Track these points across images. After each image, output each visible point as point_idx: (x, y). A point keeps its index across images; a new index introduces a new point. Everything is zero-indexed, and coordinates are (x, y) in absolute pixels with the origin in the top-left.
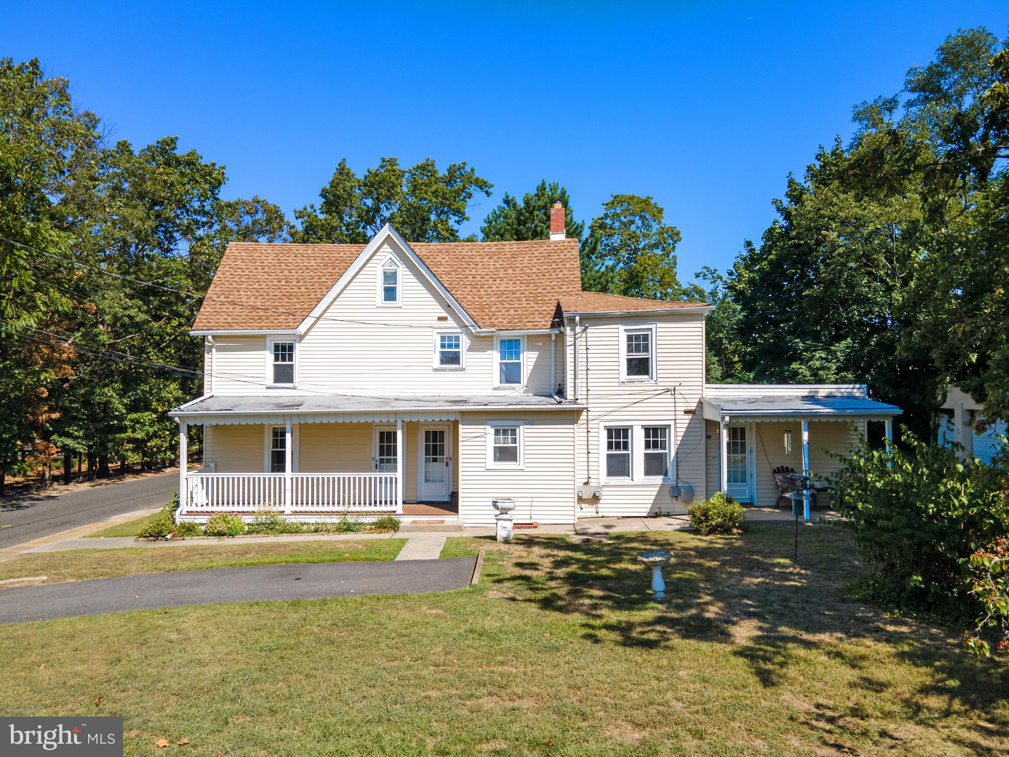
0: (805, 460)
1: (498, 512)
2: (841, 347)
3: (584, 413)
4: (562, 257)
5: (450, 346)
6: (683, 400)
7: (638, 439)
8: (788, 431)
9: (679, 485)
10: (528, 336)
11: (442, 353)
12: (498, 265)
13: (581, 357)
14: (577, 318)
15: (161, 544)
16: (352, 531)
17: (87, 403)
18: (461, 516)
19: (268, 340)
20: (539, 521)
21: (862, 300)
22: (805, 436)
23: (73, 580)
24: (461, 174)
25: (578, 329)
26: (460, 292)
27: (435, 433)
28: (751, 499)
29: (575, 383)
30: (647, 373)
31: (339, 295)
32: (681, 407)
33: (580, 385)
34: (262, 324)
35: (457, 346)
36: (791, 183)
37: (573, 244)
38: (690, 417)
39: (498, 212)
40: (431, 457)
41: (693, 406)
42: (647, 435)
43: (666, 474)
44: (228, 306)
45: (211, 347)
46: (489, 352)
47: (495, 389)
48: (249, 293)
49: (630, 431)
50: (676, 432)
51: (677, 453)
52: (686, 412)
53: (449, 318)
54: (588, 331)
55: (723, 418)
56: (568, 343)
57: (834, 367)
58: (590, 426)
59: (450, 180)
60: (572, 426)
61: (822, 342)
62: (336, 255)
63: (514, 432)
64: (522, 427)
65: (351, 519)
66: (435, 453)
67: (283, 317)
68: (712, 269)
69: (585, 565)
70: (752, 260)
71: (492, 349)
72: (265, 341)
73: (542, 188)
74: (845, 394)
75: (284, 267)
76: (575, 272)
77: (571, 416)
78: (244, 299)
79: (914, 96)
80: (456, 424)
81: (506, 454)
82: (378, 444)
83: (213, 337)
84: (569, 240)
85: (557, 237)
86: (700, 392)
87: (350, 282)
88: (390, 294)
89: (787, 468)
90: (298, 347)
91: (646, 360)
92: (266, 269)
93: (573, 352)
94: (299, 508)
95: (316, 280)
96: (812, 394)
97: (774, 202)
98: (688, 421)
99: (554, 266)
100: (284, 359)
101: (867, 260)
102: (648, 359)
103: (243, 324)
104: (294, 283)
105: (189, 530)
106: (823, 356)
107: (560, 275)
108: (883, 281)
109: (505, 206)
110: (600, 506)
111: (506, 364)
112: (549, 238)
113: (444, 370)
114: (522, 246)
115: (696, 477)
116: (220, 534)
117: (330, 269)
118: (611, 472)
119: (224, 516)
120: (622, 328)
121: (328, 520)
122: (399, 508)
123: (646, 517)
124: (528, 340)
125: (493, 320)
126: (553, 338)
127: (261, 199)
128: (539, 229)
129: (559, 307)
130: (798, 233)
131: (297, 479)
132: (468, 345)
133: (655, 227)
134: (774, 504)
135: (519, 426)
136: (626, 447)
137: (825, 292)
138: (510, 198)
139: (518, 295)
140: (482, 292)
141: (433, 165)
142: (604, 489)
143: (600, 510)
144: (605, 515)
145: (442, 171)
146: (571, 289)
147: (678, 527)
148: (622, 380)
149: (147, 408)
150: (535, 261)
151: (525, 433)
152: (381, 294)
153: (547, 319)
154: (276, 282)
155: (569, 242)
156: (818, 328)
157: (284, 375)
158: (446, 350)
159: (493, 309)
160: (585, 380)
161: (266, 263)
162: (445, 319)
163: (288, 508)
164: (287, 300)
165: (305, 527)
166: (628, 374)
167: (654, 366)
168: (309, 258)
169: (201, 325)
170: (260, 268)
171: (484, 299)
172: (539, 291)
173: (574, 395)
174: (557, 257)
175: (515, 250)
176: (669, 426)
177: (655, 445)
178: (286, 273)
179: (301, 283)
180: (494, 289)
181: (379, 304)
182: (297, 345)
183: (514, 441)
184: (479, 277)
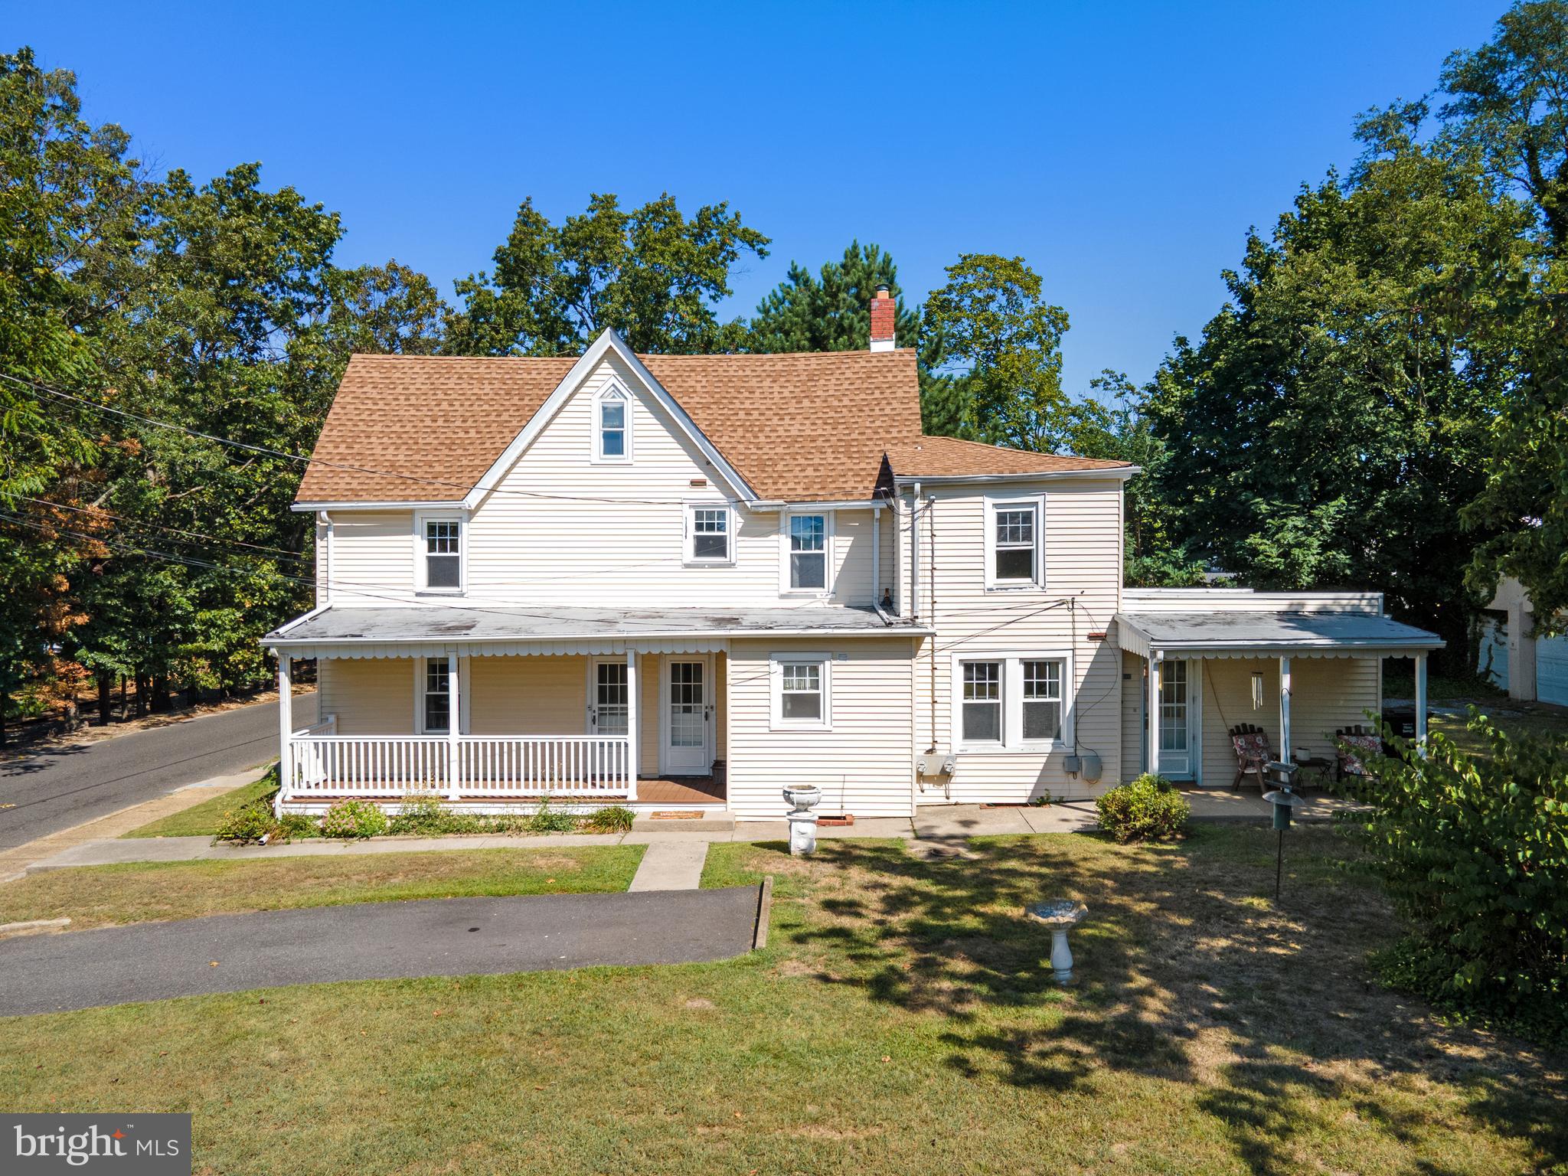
0: (1285, 721)
1: (792, 808)
2: (1331, 510)
3: (928, 639)
4: (890, 379)
5: (711, 527)
6: (1087, 618)
7: (1014, 679)
8: (1258, 674)
9: (1080, 753)
10: (836, 511)
11: (698, 539)
12: (786, 394)
13: (923, 550)
14: (917, 486)
15: (252, 853)
16: (557, 829)
17: (130, 596)
18: (730, 805)
19: (418, 517)
20: (855, 814)
21: (1366, 437)
22: (1286, 682)
23: (112, 925)
24: (718, 221)
25: (919, 504)
26: (725, 438)
27: (687, 667)
28: (1194, 774)
29: (912, 591)
30: (1030, 576)
31: (530, 445)
32: (1084, 629)
33: (921, 593)
34: (408, 492)
35: (721, 528)
36: (1253, 243)
37: (907, 357)
38: (1098, 645)
39: (780, 294)
40: (682, 705)
41: (1103, 628)
42: (1028, 674)
43: (1058, 737)
44: (351, 462)
45: (327, 529)
46: (774, 537)
47: (782, 597)
48: (385, 440)
49: (1000, 668)
50: (1074, 669)
51: (1076, 703)
52: (1092, 637)
53: (709, 482)
54: (935, 506)
55: (1154, 653)
56: (902, 527)
57: (1316, 543)
58: (936, 660)
59: (700, 232)
60: (908, 662)
61: (1300, 503)
62: (525, 376)
63: (815, 671)
64: (827, 663)
65: (554, 809)
66: (687, 699)
67: (441, 480)
68: (1118, 374)
69: (936, 906)
70: (1187, 367)
71: (778, 532)
72: (412, 520)
73: (853, 254)
74: (1348, 609)
75: (441, 396)
76: (912, 405)
77: (905, 646)
78: (378, 451)
79: (1454, 99)
80: (721, 658)
82: (596, 684)
83: (330, 513)
84: (901, 350)
85: (883, 346)
86: (1114, 605)
87: (548, 424)
88: (613, 442)
89: (1252, 726)
90: (466, 530)
91: (1028, 554)
92: (413, 401)
93: (909, 540)
94: (472, 792)
95: (492, 418)
96: (1294, 609)
97: (1226, 274)
98: (1094, 652)
99: (877, 394)
100: (443, 549)
101: (1376, 371)
102: (1030, 552)
103: (374, 493)
104: (458, 424)
105: (297, 827)
106: (1300, 524)
107: (888, 411)
108: (1399, 406)
109: (792, 283)
110: (951, 786)
111: (800, 556)
112: (867, 345)
113: (702, 566)
114: (824, 360)
115: (1107, 742)
116: (347, 835)
117: (516, 400)
118: (970, 733)
119: (354, 806)
120: (989, 501)
121: (517, 810)
122: (631, 791)
123: (1025, 805)
124: (836, 518)
125: (780, 486)
126: (877, 515)
127: (400, 265)
128: (846, 323)
129: (885, 463)
130: (1263, 328)
131: (468, 744)
132: (740, 526)
133: (1028, 306)
134: (1230, 783)
135: (823, 662)
136: (994, 692)
137: (1306, 422)
138: (799, 270)
139: (819, 443)
140: (762, 439)
141: (672, 206)
142: (959, 760)
143: (952, 793)
144: (961, 800)
145: (688, 217)
146: (905, 434)
147: (1078, 825)
148: (989, 585)
149: (228, 601)
150: (845, 386)
151: (832, 671)
152: (598, 442)
153: (866, 484)
154: (428, 423)
155: (901, 355)
156: (1293, 479)
157: (443, 573)
158: (705, 533)
159: (780, 468)
160: (929, 586)
161: (412, 389)
162: (702, 483)
163: (455, 791)
164: (447, 452)
165: (482, 822)
166: (999, 576)
167: (1040, 563)
168: (481, 380)
169: (309, 493)
170: (402, 397)
171: (765, 450)
172: (854, 436)
173: (912, 611)
174: (881, 379)
175: (814, 367)
176: (1064, 659)
177: (1041, 689)
178: (445, 405)
179: (469, 424)
180: (781, 433)
181: (596, 460)
182: (465, 525)
183: (815, 685)
184: (756, 413)
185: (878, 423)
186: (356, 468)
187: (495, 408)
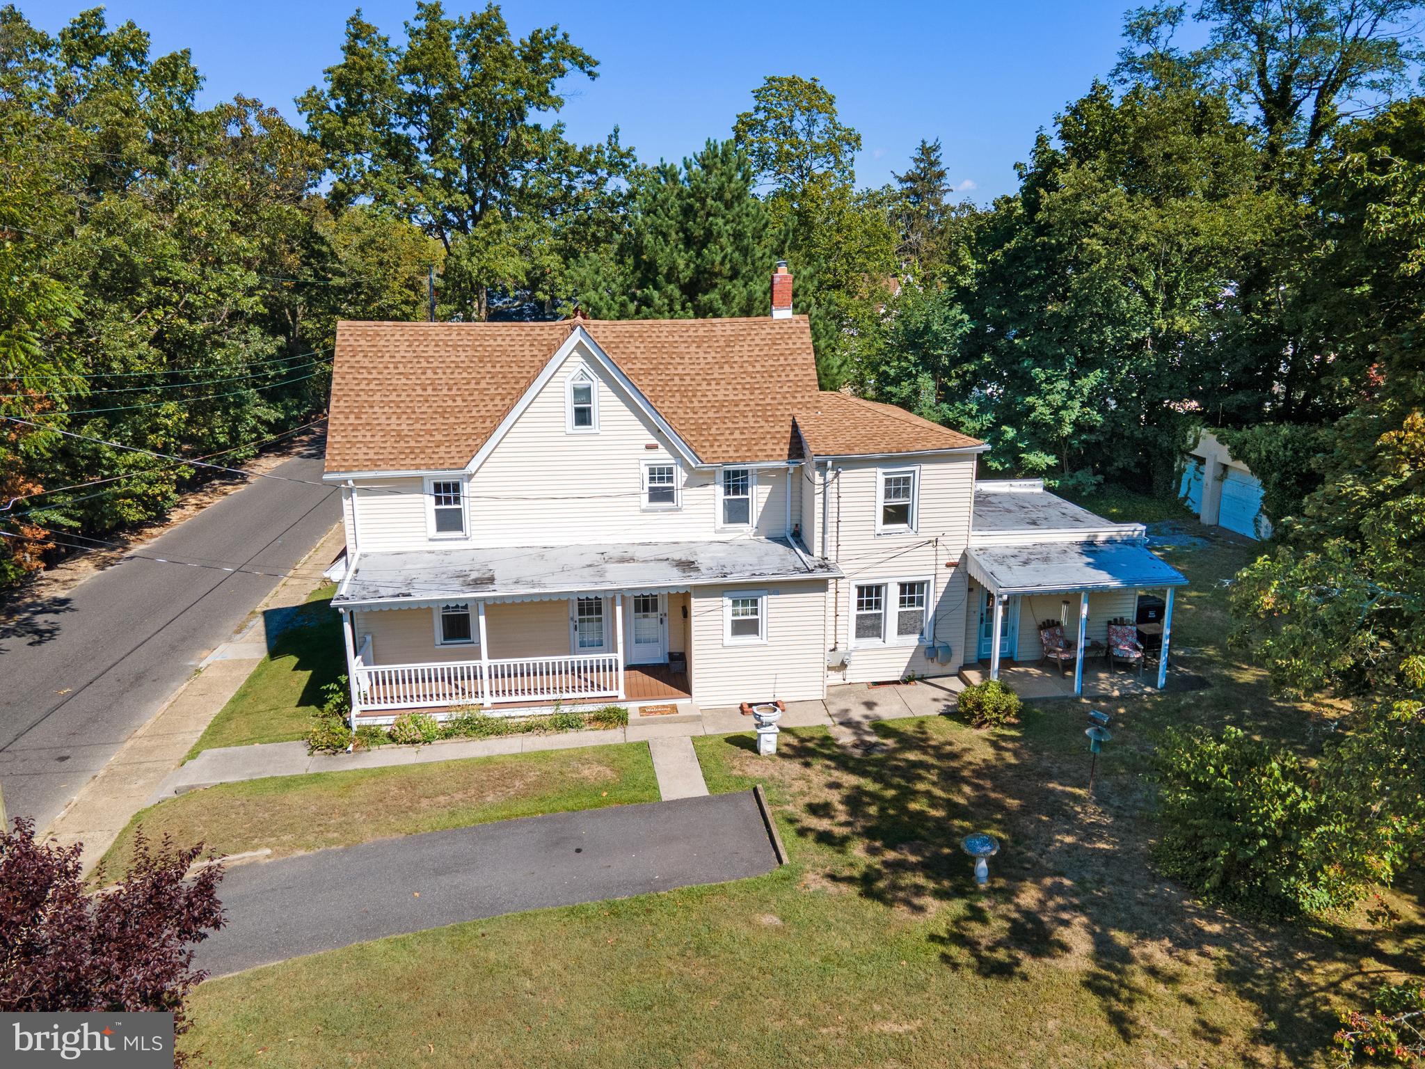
0: (1082, 635)
4: (791, 346)
5: (661, 479)
6: (945, 553)
7: (893, 596)
9: (937, 645)
10: (758, 470)
11: (652, 489)
12: (710, 360)
13: (832, 508)
14: (830, 463)
15: (344, 761)
16: (572, 727)
18: (696, 701)
19: (426, 482)
20: (784, 700)
22: (1084, 611)
23: (303, 852)
24: (550, 44)
25: (830, 475)
26: (667, 404)
28: (1011, 653)
29: (823, 538)
30: (906, 521)
31: (517, 420)
32: (945, 559)
33: (829, 538)
34: (418, 461)
35: (670, 479)
36: (1041, 141)
37: (802, 324)
38: (952, 571)
40: (642, 614)
41: (956, 559)
42: (903, 592)
43: (921, 634)
44: (363, 432)
45: (351, 491)
46: (711, 487)
47: (719, 532)
48: (386, 409)
49: (883, 589)
50: (935, 588)
51: (936, 612)
52: (948, 565)
53: (660, 446)
54: (841, 476)
55: (1000, 594)
56: (816, 491)
58: (839, 586)
59: (532, 53)
60: (818, 595)
62: (492, 342)
63: (755, 602)
64: (765, 597)
65: (566, 710)
66: (646, 609)
67: (443, 449)
71: (714, 483)
72: (422, 483)
74: (1126, 539)
75: (424, 364)
77: (817, 585)
78: (383, 420)
80: (690, 595)
82: (576, 602)
83: (354, 481)
84: (797, 317)
85: (782, 314)
86: (965, 541)
87: (531, 403)
88: (583, 416)
90: (466, 489)
91: (906, 507)
92: (401, 370)
93: (822, 501)
94: (501, 700)
95: (472, 386)
98: (950, 576)
99: (782, 360)
100: (448, 503)
103: (391, 462)
104: (445, 392)
105: (370, 736)
107: (792, 377)
110: (848, 672)
111: (731, 501)
112: (772, 315)
113: (656, 510)
114: (737, 327)
115: (955, 635)
116: (414, 742)
118: (860, 634)
119: (414, 718)
120: (880, 471)
121: (538, 712)
122: (621, 693)
124: (759, 474)
125: (716, 448)
126: (791, 471)
127: (249, 97)
129: (795, 426)
131: (496, 666)
132: (684, 479)
134: (1036, 659)
135: (761, 597)
136: (878, 606)
139: (741, 407)
140: (696, 404)
142: (853, 654)
143: (847, 677)
144: (853, 681)
145: (519, 36)
146: (807, 399)
147: (945, 706)
148: (878, 531)
150: (756, 352)
151: (769, 605)
152: (570, 416)
153: (782, 446)
154: (419, 392)
155: (797, 322)
157: (450, 521)
158: (657, 485)
159: (713, 431)
160: (835, 534)
161: (398, 357)
162: (655, 447)
163: (488, 700)
164: (441, 420)
166: (885, 524)
167: (914, 514)
168: (455, 347)
169: (334, 464)
170: (391, 366)
171: (700, 415)
172: (768, 401)
173: (823, 552)
174: (784, 346)
175: (729, 333)
176: (928, 582)
177: (911, 602)
178: (429, 373)
179: (454, 392)
180: (711, 398)
181: (570, 430)
182: (465, 485)
183: (755, 613)
184: (687, 378)
185: (785, 389)
186: (369, 439)
187: (474, 375)
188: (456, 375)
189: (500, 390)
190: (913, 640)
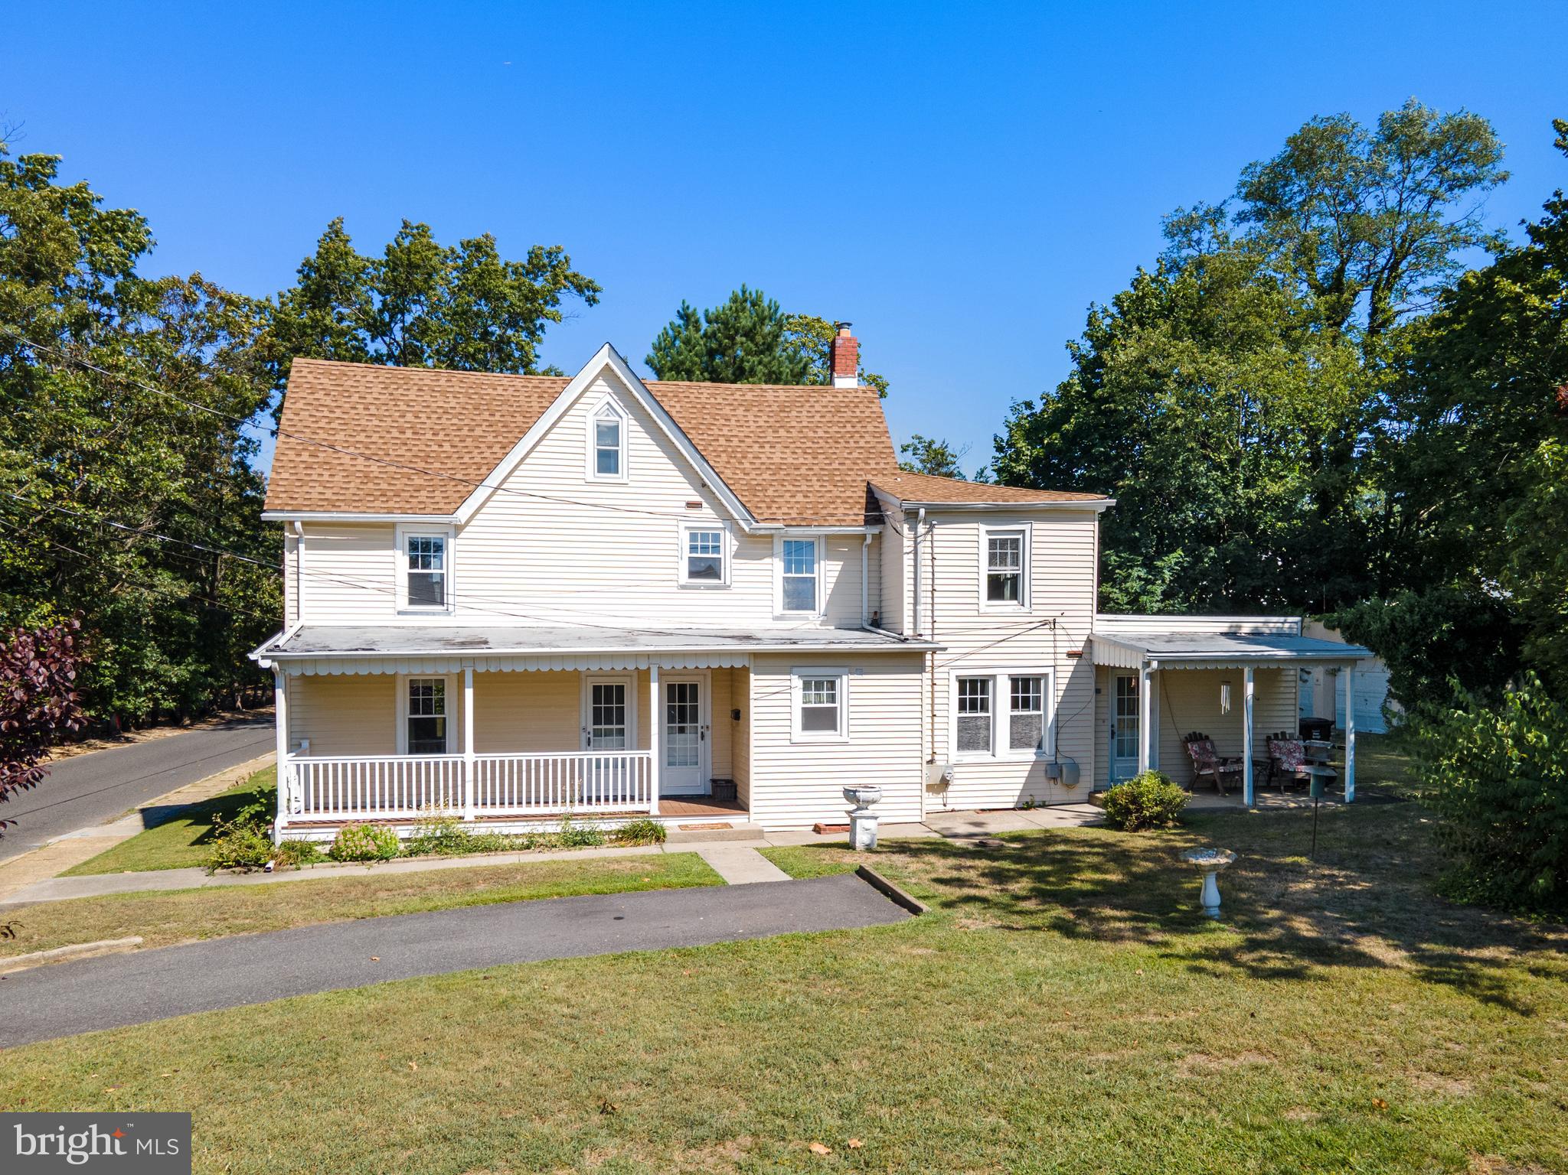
1: (854, 807)
2: (1171, 561)
3: (929, 657)
4: (858, 414)
5: (705, 549)
6: (1066, 638)
7: (1002, 694)
8: (1227, 683)
9: (1060, 761)
10: (827, 536)
11: (692, 560)
12: (761, 423)
13: (925, 572)
14: (922, 512)
15: (261, 878)
18: (753, 817)
19: (399, 531)
22: (1250, 689)
24: (551, 263)
25: (922, 529)
27: (683, 687)
29: (915, 611)
30: (1016, 597)
31: (522, 460)
32: (1064, 647)
33: (923, 613)
34: (391, 504)
35: (716, 549)
36: (1092, 319)
37: (870, 394)
38: (1075, 662)
39: (670, 332)
40: (677, 725)
41: (1079, 647)
42: (1014, 690)
43: (1039, 747)
44: (320, 471)
45: (298, 541)
46: (767, 560)
47: (777, 618)
48: (351, 450)
49: (991, 683)
50: (1055, 684)
51: (1057, 715)
52: (1070, 655)
53: (705, 505)
54: (935, 531)
55: (1147, 664)
56: (906, 550)
57: (1159, 591)
58: (936, 676)
60: (918, 676)
61: (1142, 555)
62: (490, 391)
63: (832, 685)
64: (845, 678)
65: (579, 826)
66: (682, 719)
67: (424, 493)
71: (772, 555)
72: (394, 533)
74: (1274, 631)
75: (403, 407)
76: (884, 439)
77: (911, 660)
78: (346, 460)
80: (745, 671)
81: (820, 719)
82: (591, 706)
83: (304, 524)
85: (846, 382)
86: (1089, 626)
87: (541, 439)
88: (608, 461)
89: (1200, 734)
90: (452, 545)
91: (1015, 578)
92: (373, 411)
93: (912, 563)
94: (488, 811)
95: (465, 432)
96: (1233, 630)
97: (1069, 345)
98: (1072, 669)
99: (849, 428)
100: (426, 565)
102: (1017, 576)
103: (355, 503)
104: (429, 436)
105: (303, 853)
106: (1143, 574)
107: (862, 444)
109: (681, 322)
110: (949, 794)
111: (792, 580)
112: (831, 383)
113: (698, 588)
114: (792, 393)
115: (1083, 749)
117: (486, 415)
118: (964, 744)
119: (366, 828)
120: (983, 528)
121: (545, 828)
122: (654, 807)
123: (1013, 809)
124: (827, 543)
125: (774, 510)
126: (869, 540)
128: (747, 366)
129: (870, 492)
130: (1111, 395)
131: (483, 763)
132: (734, 548)
135: (840, 676)
136: (984, 708)
138: (690, 311)
139: (803, 471)
140: (747, 465)
142: (956, 769)
143: (949, 801)
144: (957, 807)
146: (882, 466)
148: (982, 606)
150: (817, 418)
151: (849, 686)
152: (592, 460)
153: (856, 511)
154: (395, 434)
155: (862, 393)
156: (1137, 534)
157: (427, 591)
158: (699, 555)
159: (770, 492)
160: (930, 607)
161: (370, 399)
162: (698, 505)
163: (470, 810)
164: (423, 465)
166: (989, 598)
167: (1026, 587)
168: (444, 393)
169: (277, 502)
170: (361, 407)
171: (752, 476)
172: (835, 466)
173: (915, 628)
174: (850, 414)
175: (783, 398)
176: (1046, 675)
177: (1026, 704)
178: (409, 417)
179: (441, 437)
180: (764, 460)
181: (590, 478)
182: (451, 541)
183: (832, 698)
184: (735, 440)
185: (855, 455)
186: (326, 478)
187: (466, 422)
188: (443, 421)
189: (500, 439)
190: (1029, 755)
